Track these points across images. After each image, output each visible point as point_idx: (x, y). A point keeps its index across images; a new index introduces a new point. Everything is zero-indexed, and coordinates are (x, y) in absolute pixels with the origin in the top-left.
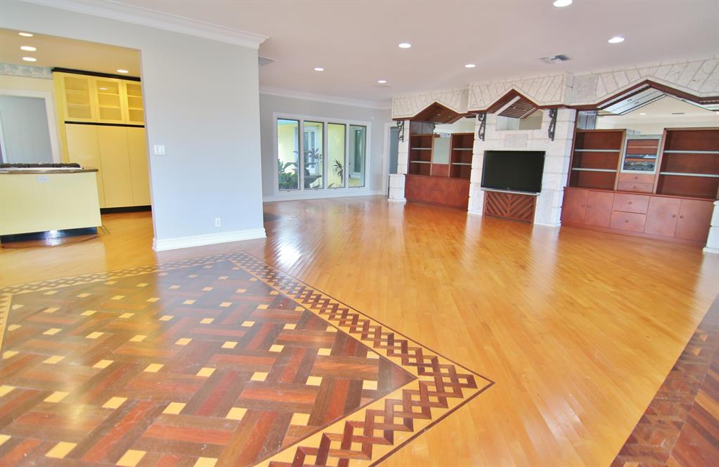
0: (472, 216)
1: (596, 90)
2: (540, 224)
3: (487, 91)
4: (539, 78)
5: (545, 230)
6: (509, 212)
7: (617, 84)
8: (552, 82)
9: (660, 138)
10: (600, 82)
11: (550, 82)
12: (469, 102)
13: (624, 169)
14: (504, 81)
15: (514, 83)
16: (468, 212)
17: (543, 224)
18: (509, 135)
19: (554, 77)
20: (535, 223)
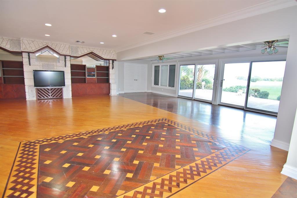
0: (30, 101)
1: (78, 52)
2: (66, 98)
3: (32, 43)
4: (59, 44)
5: (68, 99)
6: (50, 96)
7: (84, 51)
8: (65, 47)
9: (95, 68)
10: (79, 50)
11: (64, 47)
12: (22, 46)
13: (88, 77)
14: (42, 41)
15: (47, 43)
16: (27, 100)
17: (67, 98)
18: (45, 64)
19: (66, 45)
20: (64, 98)
